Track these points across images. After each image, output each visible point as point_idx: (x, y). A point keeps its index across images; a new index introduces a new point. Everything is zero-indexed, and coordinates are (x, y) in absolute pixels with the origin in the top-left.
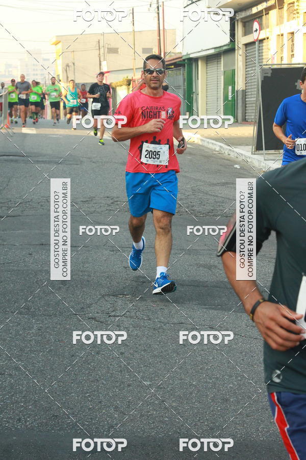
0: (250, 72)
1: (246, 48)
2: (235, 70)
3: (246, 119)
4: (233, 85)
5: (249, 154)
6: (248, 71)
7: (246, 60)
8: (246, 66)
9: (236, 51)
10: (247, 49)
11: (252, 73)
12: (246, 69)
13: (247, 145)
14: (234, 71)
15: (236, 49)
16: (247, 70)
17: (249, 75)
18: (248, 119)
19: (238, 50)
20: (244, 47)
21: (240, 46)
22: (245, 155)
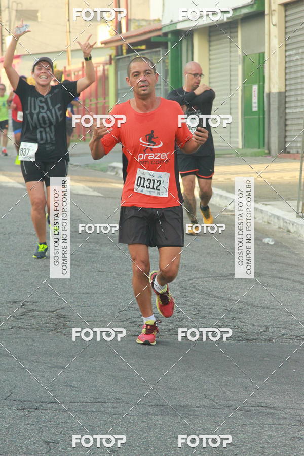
0: (294, 58)
1: (286, 11)
2: (264, 53)
3: (285, 148)
4: (261, 83)
5: (291, 217)
6: (290, 55)
7: (286, 34)
8: (286, 45)
9: (267, 18)
10: (288, 13)
11: (297, 60)
12: (286, 51)
13: (289, 199)
14: (262, 56)
15: (266, 12)
16: (288, 53)
17: (292, 64)
18: (291, 148)
19: (271, 14)
20: (282, 9)
21: (275, 6)
22: (283, 219)
